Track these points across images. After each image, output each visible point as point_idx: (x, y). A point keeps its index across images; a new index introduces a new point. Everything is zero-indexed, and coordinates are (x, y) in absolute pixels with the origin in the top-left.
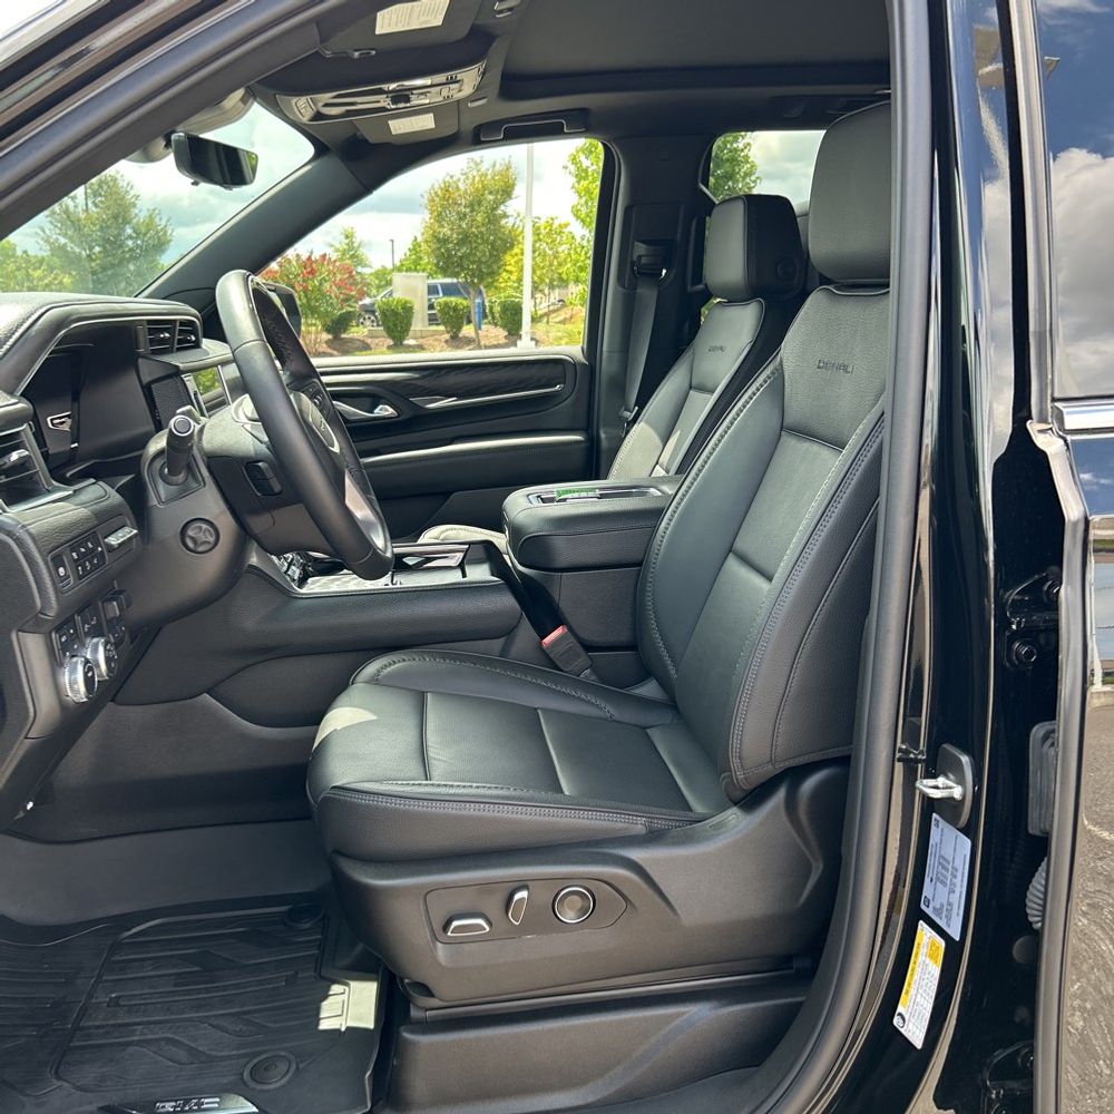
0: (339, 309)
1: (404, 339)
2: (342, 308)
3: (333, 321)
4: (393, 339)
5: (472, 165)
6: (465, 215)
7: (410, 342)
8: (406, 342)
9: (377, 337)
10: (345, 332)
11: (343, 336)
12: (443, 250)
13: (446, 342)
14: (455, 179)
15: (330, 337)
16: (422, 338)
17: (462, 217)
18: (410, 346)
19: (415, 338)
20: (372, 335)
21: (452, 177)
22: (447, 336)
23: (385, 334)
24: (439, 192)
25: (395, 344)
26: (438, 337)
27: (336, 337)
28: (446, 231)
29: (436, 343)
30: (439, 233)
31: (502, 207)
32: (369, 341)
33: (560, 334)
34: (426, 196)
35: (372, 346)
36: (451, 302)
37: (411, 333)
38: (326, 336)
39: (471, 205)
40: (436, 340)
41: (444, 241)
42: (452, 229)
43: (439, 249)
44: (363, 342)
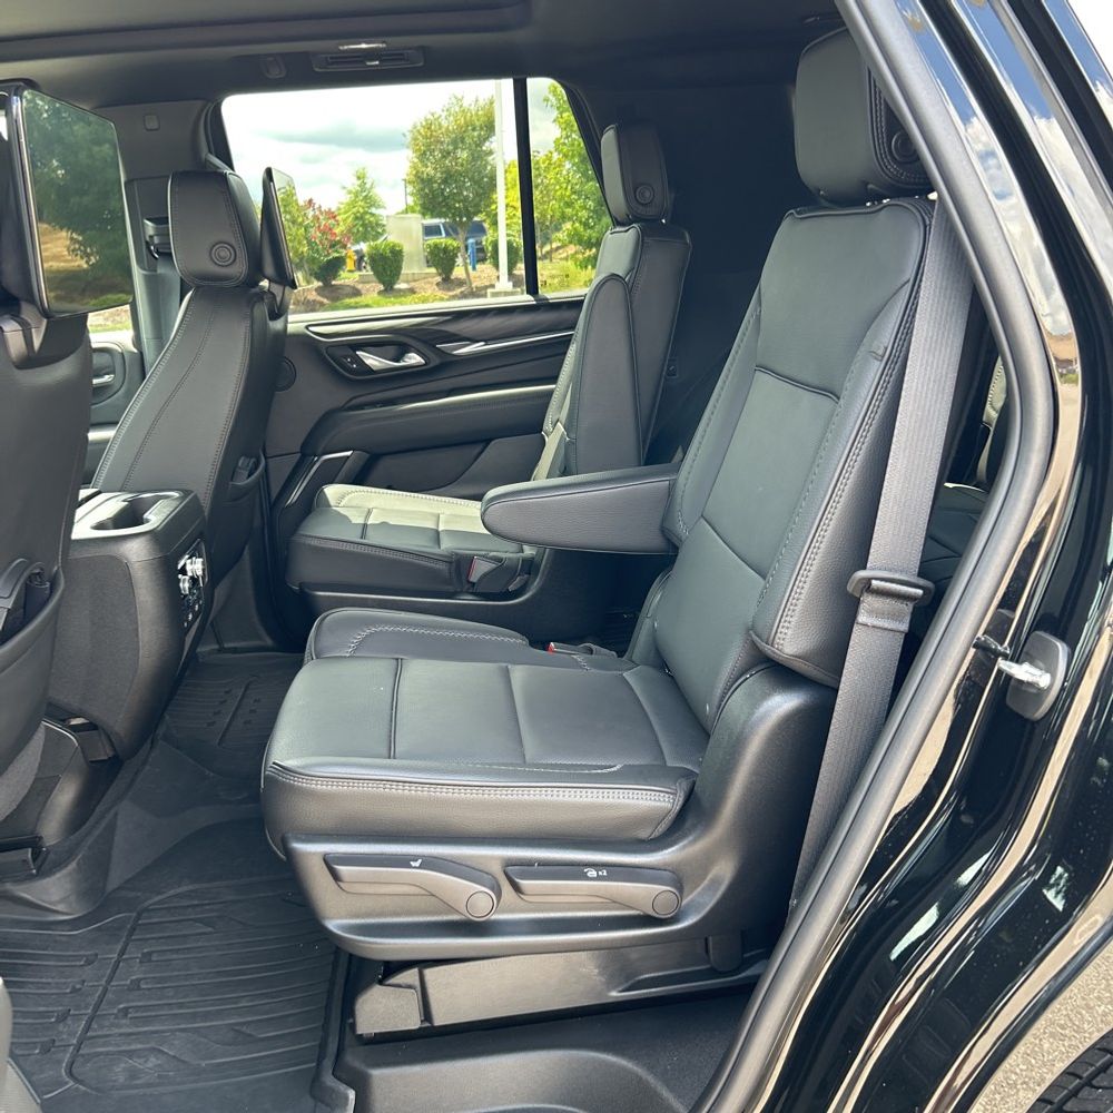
0: (326, 256)
1: (394, 283)
2: (329, 254)
3: (320, 268)
4: (384, 284)
5: (454, 101)
6: (449, 153)
7: (401, 285)
8: (397, 286)
9: (368, 282)
10: (334, 279)
11: (333, 282)
12: (427, 191)
13: (438, 284)
14: (436, 116)
15: (320, 284)
16: (415, 281)
17: (446, 154)
18: (400, 290)
19: (407, 282)
20: (363, 281)
21: (433, 115)
22: (439, 279)
23: (374, 279)
24: (422, 131)
25: (386, 290)
26: (430, 280)
27: (327, 284)
28: (430, 170)
29: (427, 286)
30: (423, 172)
31: (487, 144)
32: (360, 286)
33: (554, 272)
34: (409, 136)
35: (363, 292)
36: (441, 243)
37: (401, 277)
38: (317, 284)
39: (454, 142)
40: (429, 283)
41: (428, 181)
42: (435, 169)
43: (422, 189)
44: (354, 288)
